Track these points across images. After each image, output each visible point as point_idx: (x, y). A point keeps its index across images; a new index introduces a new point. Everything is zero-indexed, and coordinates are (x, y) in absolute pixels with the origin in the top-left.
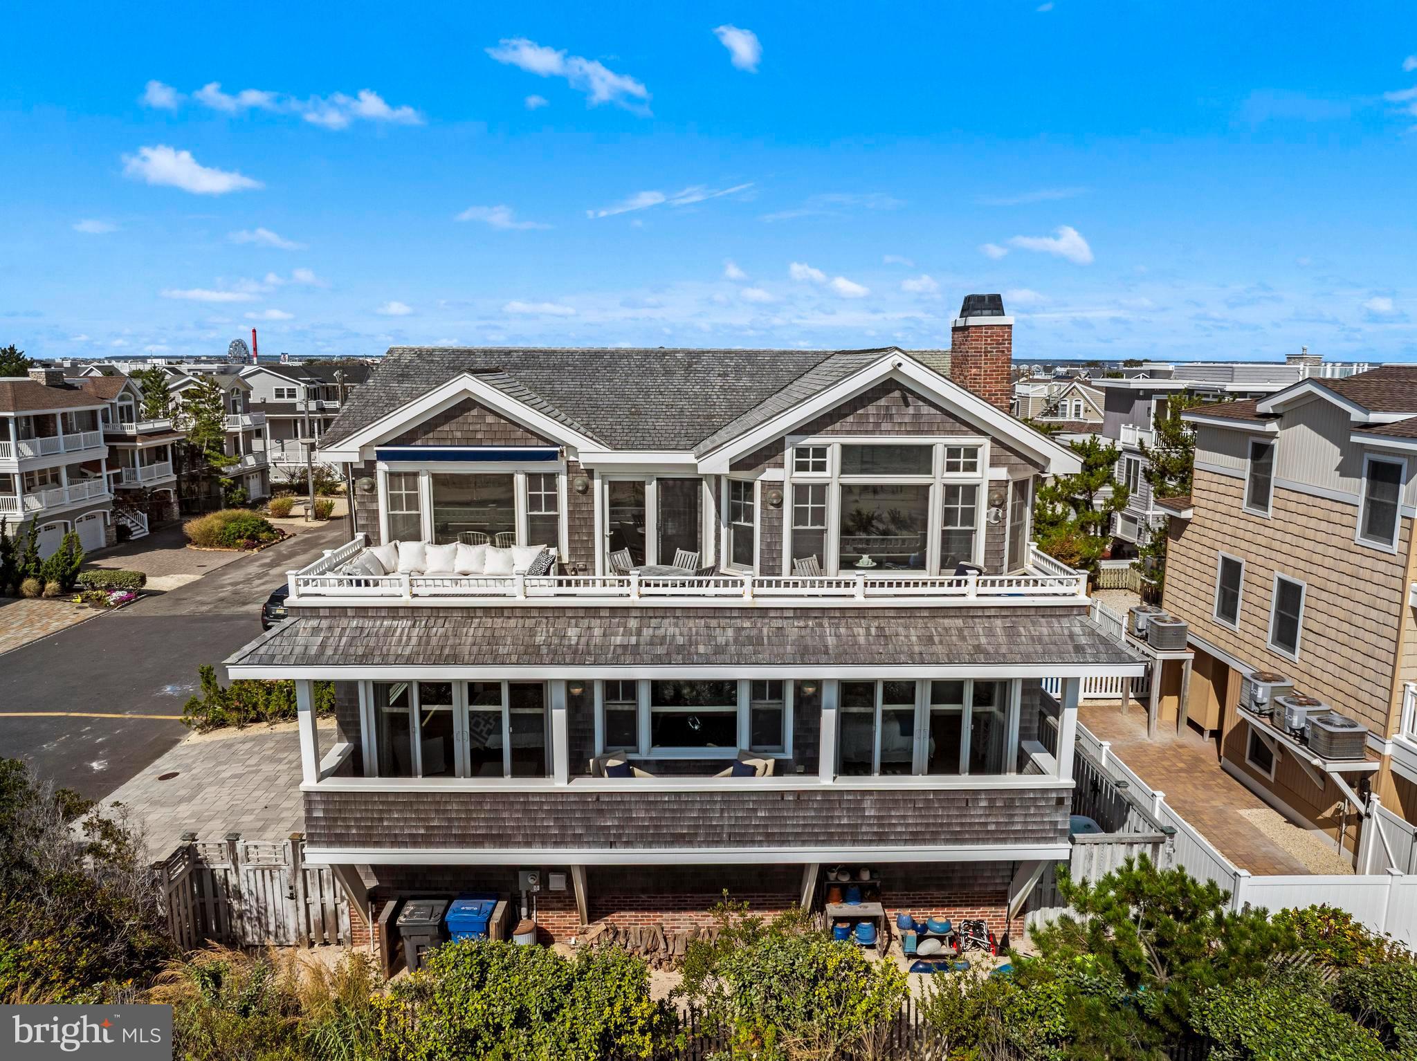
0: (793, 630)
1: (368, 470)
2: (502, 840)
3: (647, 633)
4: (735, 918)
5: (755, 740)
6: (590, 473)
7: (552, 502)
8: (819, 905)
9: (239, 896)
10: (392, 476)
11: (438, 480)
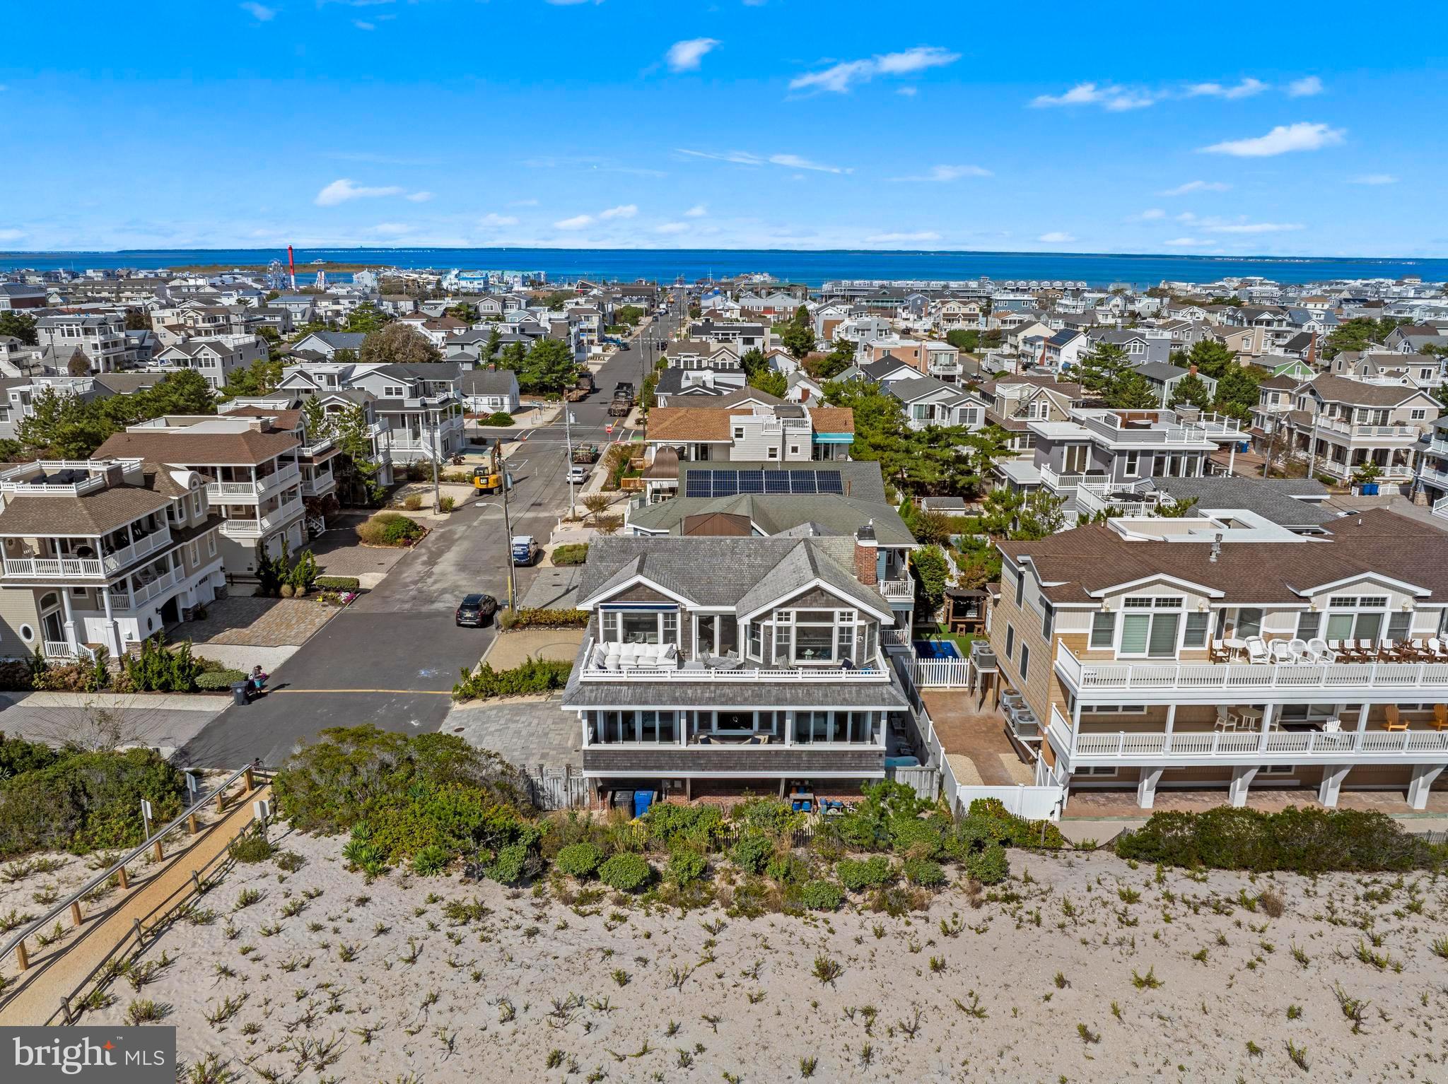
0: (774, 691)
1: (595, 611)
2: (660, 768)
3: (718, 692)
4: (750, 798)
5: (761, 727)
6: (691, 613)
7: (674, 624)
8: (787, 794)
9: (543, 789)
10: (606, 615)
11: (624, 615)
